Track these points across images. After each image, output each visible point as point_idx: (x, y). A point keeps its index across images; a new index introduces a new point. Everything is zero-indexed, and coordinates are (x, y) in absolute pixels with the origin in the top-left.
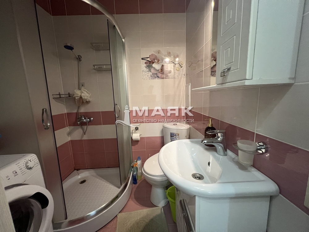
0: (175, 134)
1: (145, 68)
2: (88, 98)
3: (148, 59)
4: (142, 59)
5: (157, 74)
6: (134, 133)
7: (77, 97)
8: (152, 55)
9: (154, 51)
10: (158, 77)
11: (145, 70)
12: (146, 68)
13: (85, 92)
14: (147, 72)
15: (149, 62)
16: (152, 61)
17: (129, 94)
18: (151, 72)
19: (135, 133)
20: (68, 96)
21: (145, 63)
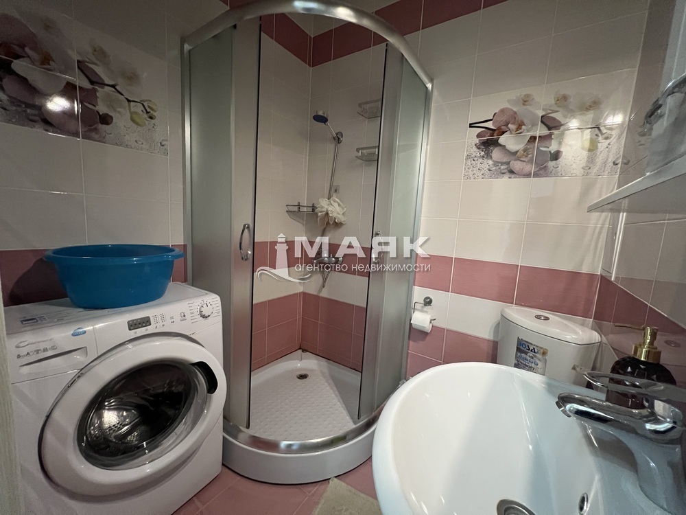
0: (531, 348)
1: (475, 149)
2: (339, 216)
3: (489, 125)
4: (471, 126)
5: (508, 163)
6: (418, 310)
7: (321, 212)
8: (503, 111)
9: (509, 101)
10: (512, 172)
11: (473, 156)
12: (479, 148)
13: (336, 205)
14: (481, 160)
15: (490, 132)
16: (499, 128)
17: (422, 215)
18: (491, 158)
19: (422, 311)
20: (311, 209)
21: (479, 136)
